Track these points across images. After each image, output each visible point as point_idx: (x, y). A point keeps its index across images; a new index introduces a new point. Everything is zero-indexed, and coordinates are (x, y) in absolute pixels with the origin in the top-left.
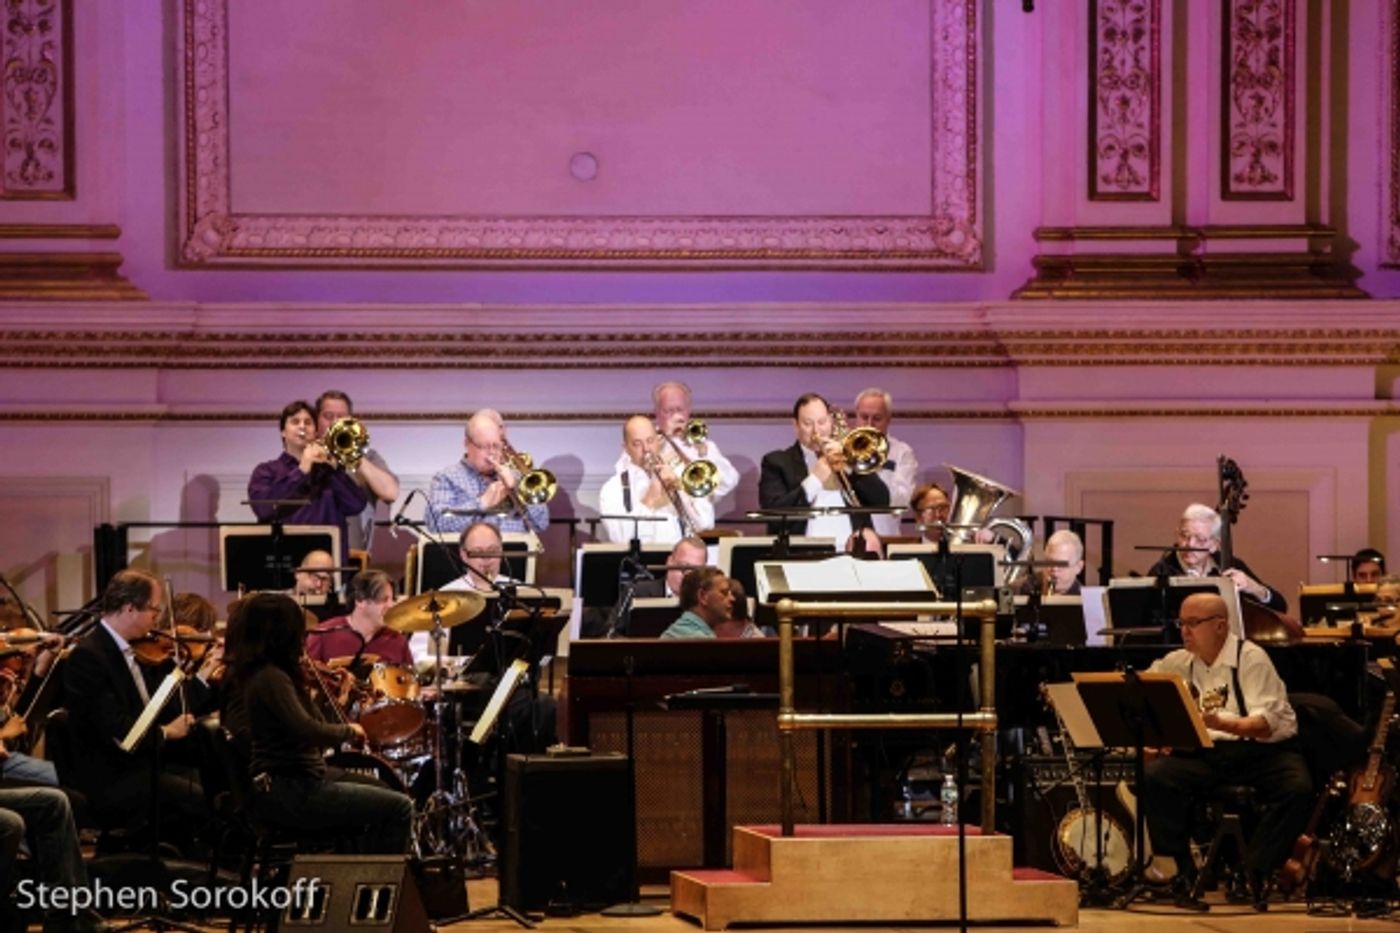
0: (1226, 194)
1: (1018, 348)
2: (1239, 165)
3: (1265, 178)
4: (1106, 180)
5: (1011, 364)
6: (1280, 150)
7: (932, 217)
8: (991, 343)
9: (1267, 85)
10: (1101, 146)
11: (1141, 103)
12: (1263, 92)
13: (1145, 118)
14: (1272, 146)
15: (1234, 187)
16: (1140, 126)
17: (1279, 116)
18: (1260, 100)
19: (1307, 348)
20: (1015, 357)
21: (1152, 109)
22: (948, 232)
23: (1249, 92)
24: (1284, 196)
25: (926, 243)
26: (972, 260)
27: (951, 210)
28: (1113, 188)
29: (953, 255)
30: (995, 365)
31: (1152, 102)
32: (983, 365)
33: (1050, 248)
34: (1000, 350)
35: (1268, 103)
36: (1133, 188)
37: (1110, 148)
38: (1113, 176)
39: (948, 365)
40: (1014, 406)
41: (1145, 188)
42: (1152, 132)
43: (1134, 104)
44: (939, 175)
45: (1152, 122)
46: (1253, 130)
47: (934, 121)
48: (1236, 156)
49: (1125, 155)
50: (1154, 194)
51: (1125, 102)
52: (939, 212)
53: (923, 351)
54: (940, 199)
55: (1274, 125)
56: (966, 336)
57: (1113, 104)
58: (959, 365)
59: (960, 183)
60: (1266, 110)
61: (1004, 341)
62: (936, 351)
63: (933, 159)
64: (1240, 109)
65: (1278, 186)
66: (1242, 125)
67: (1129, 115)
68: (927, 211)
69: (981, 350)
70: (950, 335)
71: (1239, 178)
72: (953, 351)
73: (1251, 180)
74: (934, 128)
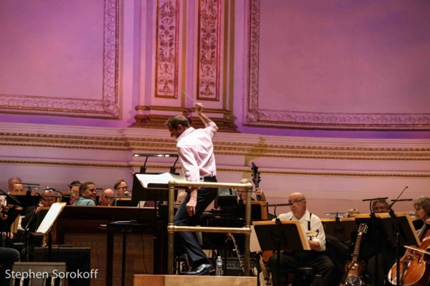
0: (198, 98)
1: (133, 144)
2: (202, 89)
3: (210, 94)
4: (160, 91)
5: (130, 150)
6: (215, 85)
7: (103, 101)
8: (124, 142)
9: (211, 63)
10: (159, 80)
11: (172, 67)
12: (210, 66)
13: (173, 71)
14: (212, 83)
15: (200, 96)
16: (171, 74)
17: (214, 74)
18: (209, 69)
19: (225, 148)
20: (132, 147)
21: (175, 69)
22: (108, 106)
23: (205, 66)
24: (216, 100)
25: (101, 109)
26: (116, 115)
27: (109, 99)
28: (162, 94)
29: (110, 113)
30: (124, 150)
31: (175, 66)
32: (120, 149)
33: (141, 112)
34: (127, 144)
35: (211, 69)
36: (169, 94)
37: (162, 81)
38: (162, 90)
39: (109, 149)
40: (132, 163)
41: (172, 94)
42: (175, 77)
43: (169, 67)
44: (105, 86)
45: (175, 73)
46: (207, 78)
47: (104, 69)
48: (201, 86)
49: (166, 84)
50: (176, 97)
51: (166, 66)
52: (105, 99)
53: (101, 144)
54: (105, 95)
55: (213, 77)
56: (116, 139)
57: (163, 67)
58: (112, 149)
59: (112, 90)
60: (211, 71)
61: (129, 141)
62: (106, 144)
63: (103, 81)
64: (202, 70)
65: (214, 96)
66: (203, 76)
67: (168, 70)
68: (101, 99)
69: (120, 144)
70: (110, 139)
71: (202, 93)
72: (111, 144)
73: (205, 94)
74: (104, 71)
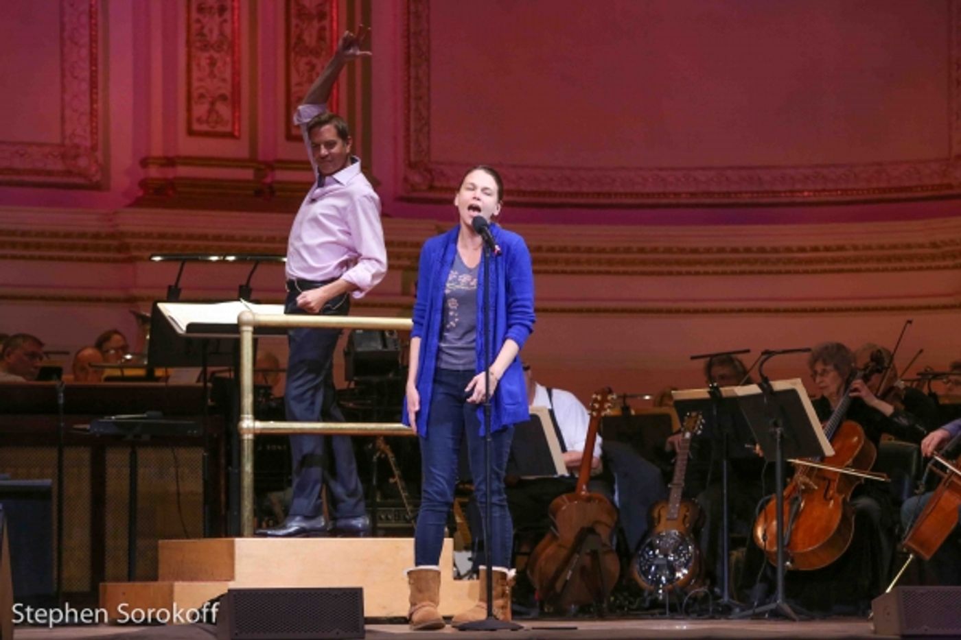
0: (289, 136)
1: (139, 247)
4: (199, 120)
5: (131, 260)
7: (62, 145)
8: (115, 243)
9: (317, 55)
10: (195, 94)
11: (225, 63)
12: (315, 61)
13: (228, 74)
15: (294, 131)
16: (224, 80)
18: (312, 67)
20: (135, 253)
21: (233, 68)
22: (76, 157)
23: (304, 60)
25: (60, 166)
26: (95, 179)
27: (77, 141)
28: (205, 127)
29: (80, 175)
30: (115, 261)
31: (233, 62)
32: (107, 261)
33: (154, 172)
34: (123, 248)
36: (220, 129)
37: (201, 96)
38: (204, 118)
39: (80, 260)
40: (136, 292)
41: (228, 129)
42: (233, 86)
43: (219, 64)
44: (68, 112)
45: (233, 79)
47: (63, 70)
49: (213, 103)
50: (236, 134)
51: (212, 63)
52: (67, 142)
53: (62, 247)
54: (68, 132)
56: (96, 236)
57: (204, 63)
58: (89, 260)
59: (85, 120)
61: (128, 240)
62: (72, 248)
63: (62, 99)
64: (298, 71)
66: (299, 84)
67: (216, 71)
68: (58, 141)
69: (107, 249)
70: (82, 235)
72: (85, 248)
74: (63, 76)
